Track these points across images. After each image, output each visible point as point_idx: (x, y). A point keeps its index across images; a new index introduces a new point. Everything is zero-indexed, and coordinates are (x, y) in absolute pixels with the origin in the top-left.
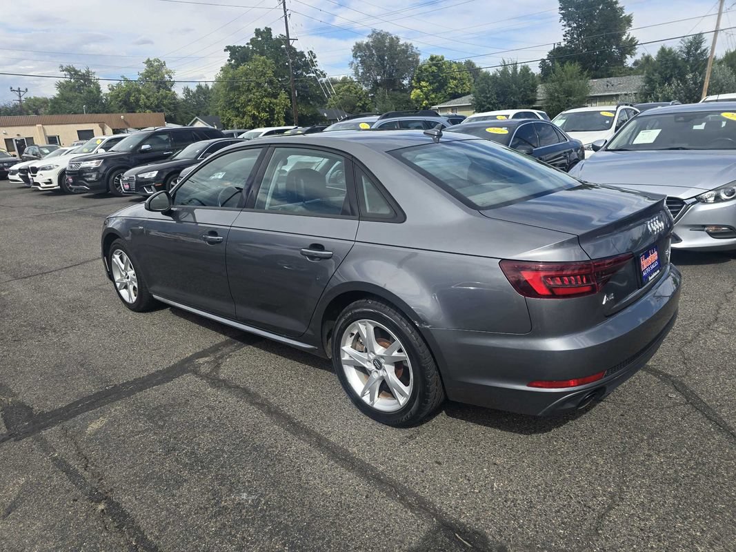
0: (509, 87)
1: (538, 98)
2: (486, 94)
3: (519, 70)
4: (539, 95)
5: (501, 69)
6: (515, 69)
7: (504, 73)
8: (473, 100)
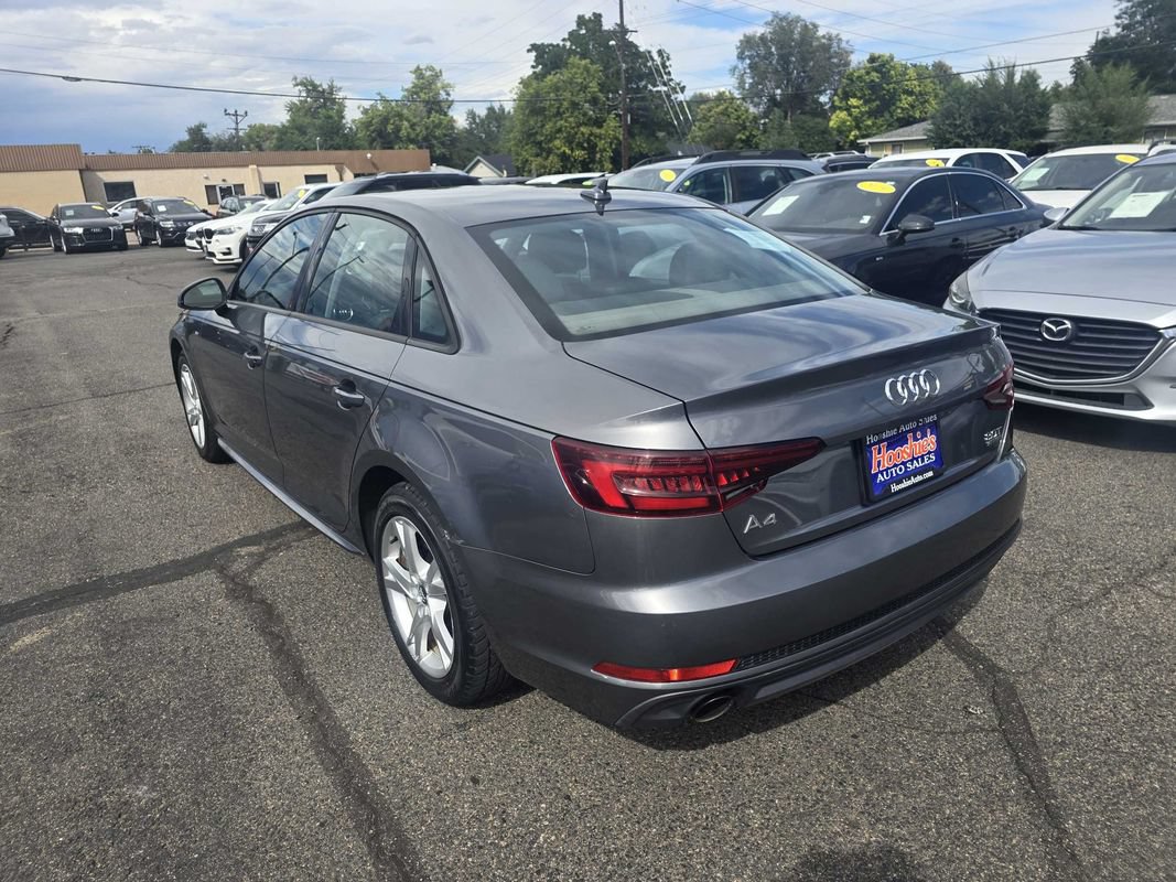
0: (998, 108)
1: (1051, 128)
2: (955, 119)
3: (1017, 79)
4: (1052, 121)
5: (984, 76)
6: (1011, 75)
7: (990, 83)
8: (930, 131)
